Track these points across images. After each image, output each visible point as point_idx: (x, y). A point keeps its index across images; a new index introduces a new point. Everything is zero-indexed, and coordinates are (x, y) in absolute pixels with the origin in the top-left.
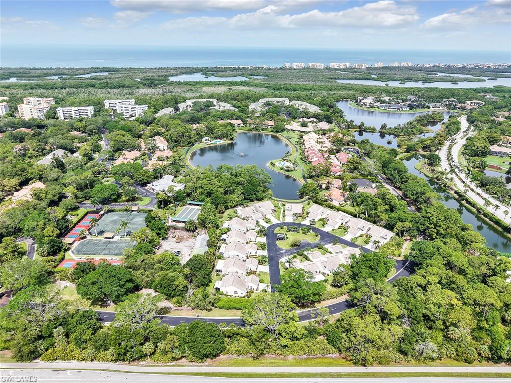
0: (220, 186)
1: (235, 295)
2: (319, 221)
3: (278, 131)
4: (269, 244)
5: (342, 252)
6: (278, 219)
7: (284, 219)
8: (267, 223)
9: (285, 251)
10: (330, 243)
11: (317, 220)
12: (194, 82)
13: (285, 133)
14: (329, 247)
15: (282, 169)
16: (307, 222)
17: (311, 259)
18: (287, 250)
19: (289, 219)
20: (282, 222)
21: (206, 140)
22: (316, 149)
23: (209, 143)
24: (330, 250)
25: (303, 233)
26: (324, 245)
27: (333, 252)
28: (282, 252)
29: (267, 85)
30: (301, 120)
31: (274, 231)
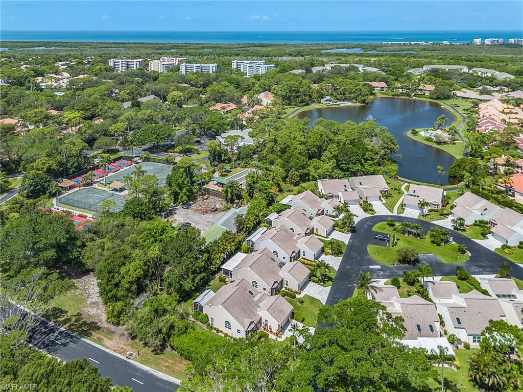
0: (302, 143)
1: (226, 331)
2: (475, 225)
3: (438, 98)
4: (351, 247)
5: (514, 296)
6: (391, 208)
7: (401, 210)
8: (364, 210)
9: (379, 267)
10: (493, 272)
11: (469, 221)
12: (347, 54)
13: (451, 102)
14: (485, 280)
15: (428, 139)
16: (447, 223)
17: (431, 295)
18: (383, 266)
19: (412, 213)
20: (395, 214)
21: (327, 100)
22: (496, 118)
23: (331, 103)
24: (485, 285)
25: (433, 242)
26: (476, 273)
27: (490, 292)
28: (371, 267)
29: (441, 57)
30: (480, 88)
31: (372, 226)
